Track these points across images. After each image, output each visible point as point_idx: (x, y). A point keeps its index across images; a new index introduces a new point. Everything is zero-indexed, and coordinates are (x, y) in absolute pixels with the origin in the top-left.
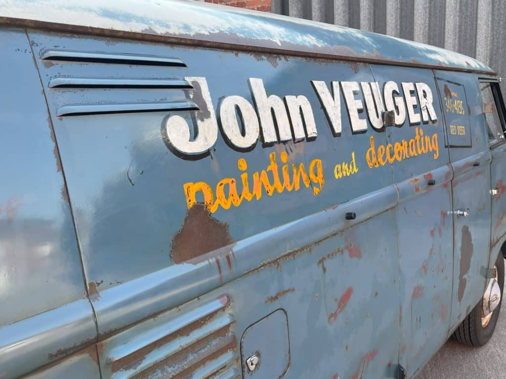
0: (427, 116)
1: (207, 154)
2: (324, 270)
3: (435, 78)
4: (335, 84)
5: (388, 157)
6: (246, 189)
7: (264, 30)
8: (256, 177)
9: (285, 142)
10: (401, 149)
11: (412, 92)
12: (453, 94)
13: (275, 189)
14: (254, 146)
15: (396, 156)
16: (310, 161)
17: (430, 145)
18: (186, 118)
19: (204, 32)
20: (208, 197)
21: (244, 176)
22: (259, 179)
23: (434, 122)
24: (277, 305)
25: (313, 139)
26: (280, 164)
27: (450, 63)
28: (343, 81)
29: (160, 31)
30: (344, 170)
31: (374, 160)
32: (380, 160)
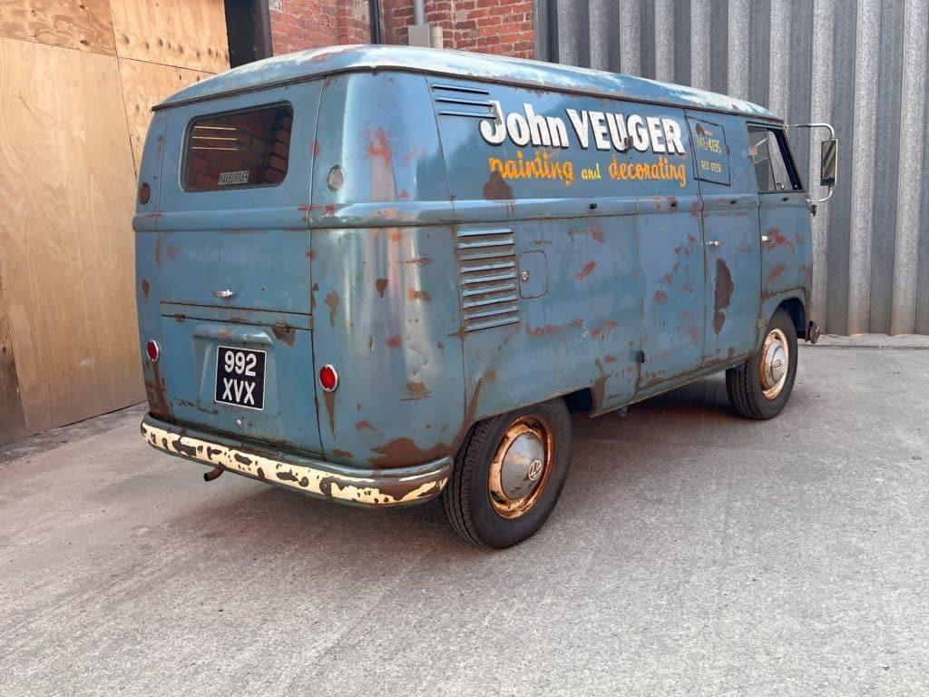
0: (673, 148)
1: (500, 144)
2: (573, 240)
3: (685, 116)
4: (584, 113)
5: (629, 173)
6: (521, 170)
7: (533, 74)
8: (527, 163)
9: (546, 146)
10: (642, 170)
11: (657, 126)
12: (706, 132)
13: (540, 175)
14: (526, 145)
15: (638, 174)
16: (563, 163)
17: (675, 174)
18: (490, 123)
19: (498, 75)
20: (501, 169)
21: (521, 162)
22: (530, 165)
23: (681, 154)
24: (540, 248)
25: (566, 148)
26: (543, 160)
27: (709, 105)
28: (592, 110)
29: (475, 74)
30: (588, 174)
31: (616, 173)
32: (622, 174)
